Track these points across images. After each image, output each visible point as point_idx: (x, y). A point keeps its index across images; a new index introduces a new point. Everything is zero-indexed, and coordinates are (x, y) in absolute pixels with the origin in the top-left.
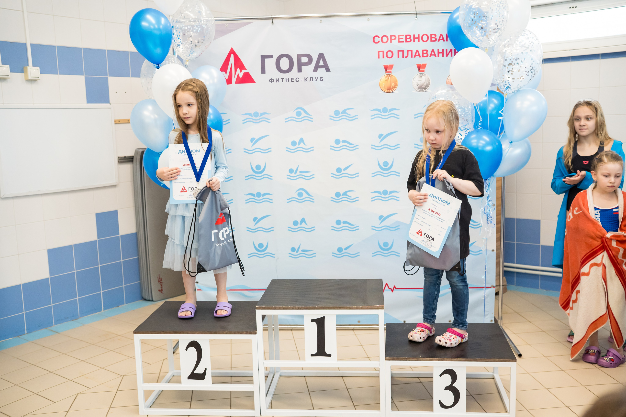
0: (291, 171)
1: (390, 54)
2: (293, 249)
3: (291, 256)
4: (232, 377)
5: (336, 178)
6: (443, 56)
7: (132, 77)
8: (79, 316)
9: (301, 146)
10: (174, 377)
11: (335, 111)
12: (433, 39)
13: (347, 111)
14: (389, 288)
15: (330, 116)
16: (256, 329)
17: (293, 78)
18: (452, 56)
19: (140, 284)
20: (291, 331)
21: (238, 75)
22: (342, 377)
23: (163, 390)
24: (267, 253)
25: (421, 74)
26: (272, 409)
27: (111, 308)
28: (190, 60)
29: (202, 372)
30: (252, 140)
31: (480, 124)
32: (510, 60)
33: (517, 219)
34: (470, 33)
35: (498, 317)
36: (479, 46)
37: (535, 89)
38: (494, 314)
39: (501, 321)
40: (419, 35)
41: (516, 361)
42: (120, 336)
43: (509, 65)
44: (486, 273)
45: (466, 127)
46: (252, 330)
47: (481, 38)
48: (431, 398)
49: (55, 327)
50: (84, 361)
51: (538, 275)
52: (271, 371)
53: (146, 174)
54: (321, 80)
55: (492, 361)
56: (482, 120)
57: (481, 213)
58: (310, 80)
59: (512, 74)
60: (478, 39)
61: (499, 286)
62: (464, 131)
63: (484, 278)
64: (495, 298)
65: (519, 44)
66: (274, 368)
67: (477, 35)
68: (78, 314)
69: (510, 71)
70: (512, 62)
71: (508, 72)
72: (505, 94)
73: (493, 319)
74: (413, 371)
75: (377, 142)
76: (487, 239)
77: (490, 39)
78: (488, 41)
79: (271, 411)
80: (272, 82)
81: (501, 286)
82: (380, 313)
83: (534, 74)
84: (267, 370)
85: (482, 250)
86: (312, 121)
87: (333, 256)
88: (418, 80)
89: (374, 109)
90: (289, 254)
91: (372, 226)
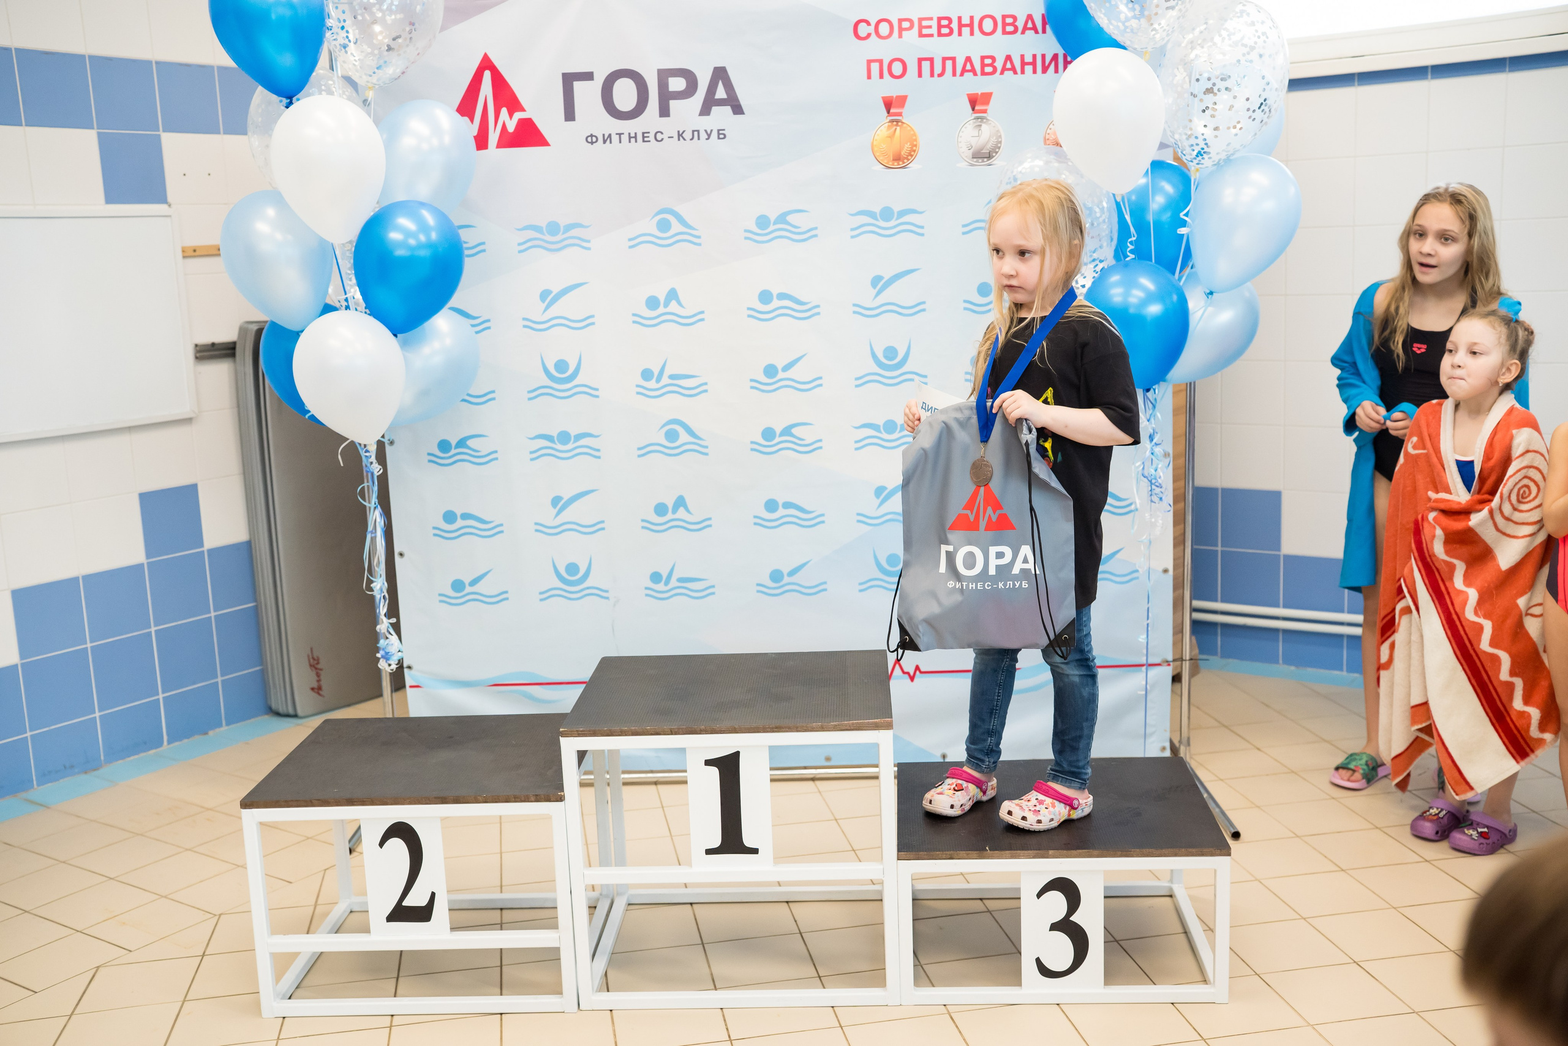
0: (647, 374)
1: (897, 68)
2: (656, 577)
3: (650, 593)
4: (504, 911)
5: (763, 391)
6: (1035, 72)
7: (223, 133)
8: (103, 762)
9: (670, 309)
10: (352, 914)
11: (758, 218)
12: (1010, 29)
13: (789, 218)
14: (904, 672)
15: (746, 231)
16: (561, 788)
17: (649, 133)
18: (1056, 71)
19: (263, 673)
20: (653, 787)
21: (504, 126)
22: (787, 902)
23: (322, 952)
24: (588, 588)
25: (977, 118)
26: (608, 991)
27: (188, 737)
28: (377, 87)
29: (423, 902)
30: (544, 295)
31: (1131, 247)
32: (1209, 79)
33: (1224, 490)
34: (1103, 11)
35: (1178, 739)
36: (1127, 44)
37: (1269, 156)
38: (1168, 730)
39: (1188, 748)
40: (972, 18)
41: (1229, 855)
42: (211, 809)
43: (1205, 93)
44: (1149, 629)
45: (1095, 256)
46: (553, 791)
47: (1134, 23)
48: (1016, 950)
49: (38, 792)
50: (116, 879)
51: (1276, 631)
52: (604, 893)
53: (270, 387)
54: (722, 136)
55: (1170, 856)
56: (1136, 236)
57: (1133, 475)
58: (691, 137)
59: (1213, 116)
60: (1124, 24)
61: (1182, 659)
62: (1092, 266)
63: (1143, 641)
64: (1173, 691)
65: (1230, 39)
66: (613, 885)
67: (1122, 17)
68: (100, 756)
69: (1208, 107)
70: (1214, 84)
71: (1204, 111)
72: (1193, 168)
73: (1168, 745)
74: (968, 882)
75: (867, 297)
76: (1150, 542)
77: (1156, 26)
78: (1152, 31)
79: (605, 996)
80: (592, 143)
81: (1186, 660)
82: (883, 739)
83: (1268, 117)
84: (594, 891)
85: (1137, 571)
86: (700, 245)
87: (758, 591)
88: (971, 135)
89: (859, 212)
90: (647, 588)
91: (858, 514)
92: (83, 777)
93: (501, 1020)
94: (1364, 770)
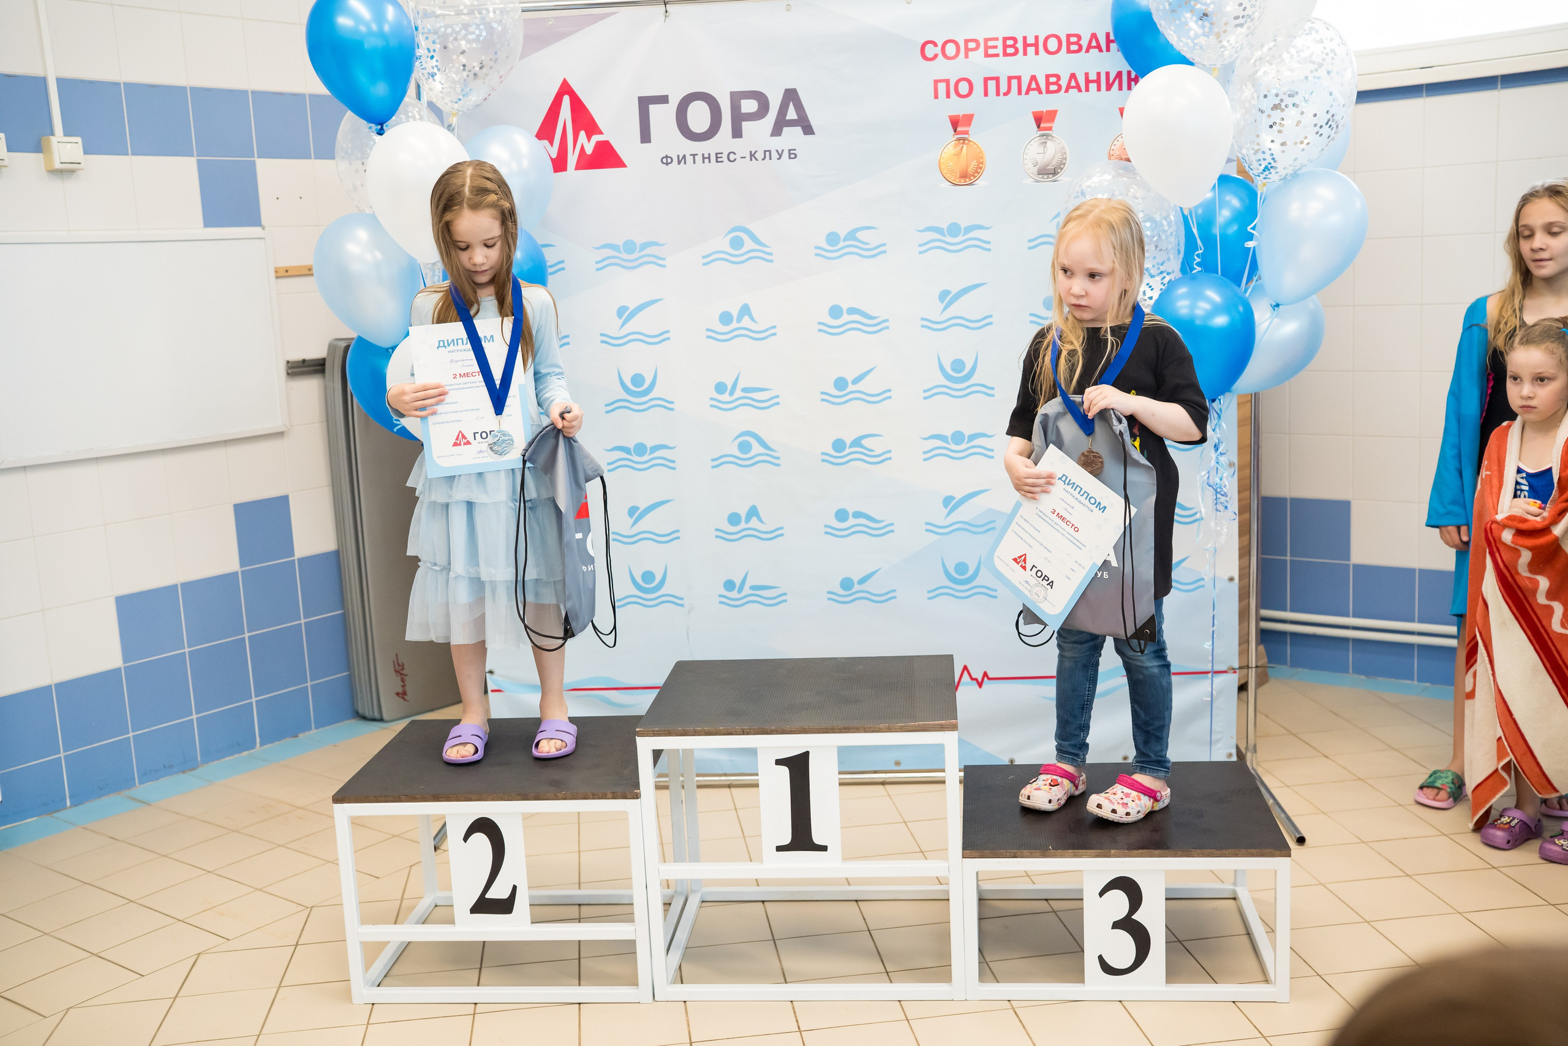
0: (720, 388)
1: (964, 88)
2: (729, 585)
3: (724, 601)
4: (582, 907)
5: (833, 403)
6: (1099, 89)
7: (315, 158)
8: (200, 763)
9: (743, 324)
10: (437, 908)
11: (828, 235)
12: (1074, 47)
13: (859, 235)
14: (972, 679)
15: (816, 248)
16: (637, 786)
17: (722, 153)
18: (1120, 88)
19: (351, 679)
20: (727, 790)
21: (582, 148)
22: (856, 901)
23: (409, 942)
24: (664, 596)
25: (1043, 135)
26: (682, 983)
27: (279, 740)
28: (460, 113)
29: (505, 895)
30: (621, 311)
31: (1198, 260)
32: (1277, 95)
33: (1292, 500)
34: (1173, 28)
35: (1245, 745)
36: (1197, 60)
37: (1336, 170)
38: (1235, 737)
39: (1254, 755)
40: (1037, 38)
41: (1289, 856)
42: (302, 808)
43: (1272, 109)
44: (1215, 636)
45: (1162, 268)
46: (629, 788)
47: (1202, 40)
48: (1078, 949)
49: (140, 790)
50: (214, 872)
51: (1345, 640)
52: (679, 890)
53: (358, 405)
54: (793, 156)
55: (1230, 857)
56: (1203, 249)
57: (1199, 484)
58: (763, 158)
59: (1280, 132)
60: (1193, 42)
61: (1248, 667)
62: (1158, 278)
63: (1208, 648)
64: (1238, 698)
65: (1299, 56)
66: (687, 880)
67: (1192, 33)
68: (197, 757)
69: (1276, 123)
70: (1282, 100)
71: (1271, 127)
72: (1260, 183)
73: (1234, 751)
74: (1034, 884)
75: (935, 311)
76: (1216, 550)
77: (1225, 43)
78: (1221, 48)
79: (679, 987)
80: (667, 164)
81: (1252, 668)
82: (948, 740)
83: (1336, 133)
84: (668, 888)
85: (1203, 579)
86: (771, 261)
87: (829, 599)
88: (1037, 152)
89: (926, 228)
90: (720, 596)
91: (927, 524)
92: (182, 776)
93: (580, 1009)
94: (1451, 788)
